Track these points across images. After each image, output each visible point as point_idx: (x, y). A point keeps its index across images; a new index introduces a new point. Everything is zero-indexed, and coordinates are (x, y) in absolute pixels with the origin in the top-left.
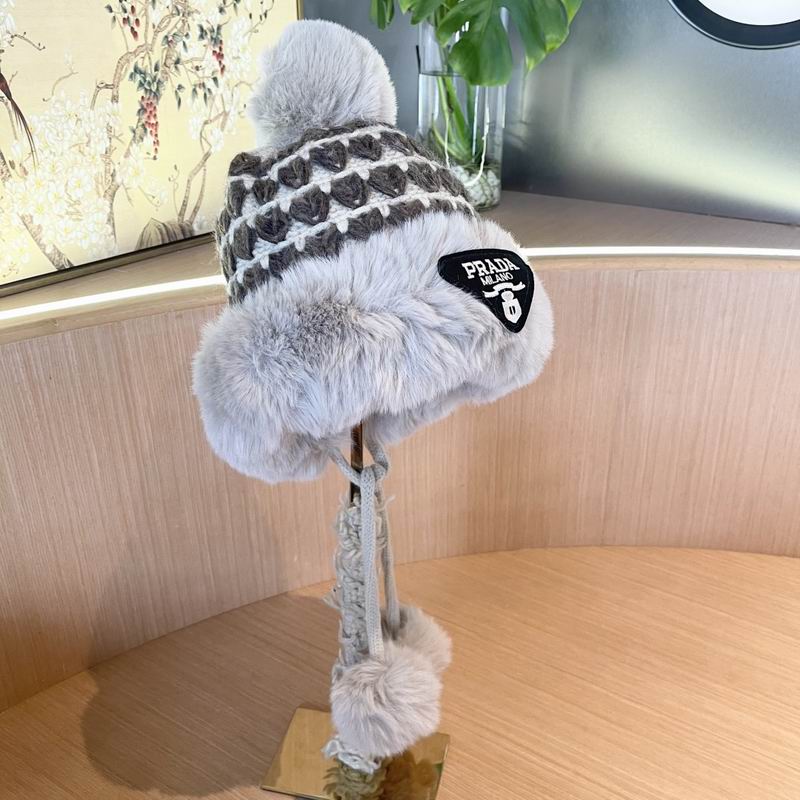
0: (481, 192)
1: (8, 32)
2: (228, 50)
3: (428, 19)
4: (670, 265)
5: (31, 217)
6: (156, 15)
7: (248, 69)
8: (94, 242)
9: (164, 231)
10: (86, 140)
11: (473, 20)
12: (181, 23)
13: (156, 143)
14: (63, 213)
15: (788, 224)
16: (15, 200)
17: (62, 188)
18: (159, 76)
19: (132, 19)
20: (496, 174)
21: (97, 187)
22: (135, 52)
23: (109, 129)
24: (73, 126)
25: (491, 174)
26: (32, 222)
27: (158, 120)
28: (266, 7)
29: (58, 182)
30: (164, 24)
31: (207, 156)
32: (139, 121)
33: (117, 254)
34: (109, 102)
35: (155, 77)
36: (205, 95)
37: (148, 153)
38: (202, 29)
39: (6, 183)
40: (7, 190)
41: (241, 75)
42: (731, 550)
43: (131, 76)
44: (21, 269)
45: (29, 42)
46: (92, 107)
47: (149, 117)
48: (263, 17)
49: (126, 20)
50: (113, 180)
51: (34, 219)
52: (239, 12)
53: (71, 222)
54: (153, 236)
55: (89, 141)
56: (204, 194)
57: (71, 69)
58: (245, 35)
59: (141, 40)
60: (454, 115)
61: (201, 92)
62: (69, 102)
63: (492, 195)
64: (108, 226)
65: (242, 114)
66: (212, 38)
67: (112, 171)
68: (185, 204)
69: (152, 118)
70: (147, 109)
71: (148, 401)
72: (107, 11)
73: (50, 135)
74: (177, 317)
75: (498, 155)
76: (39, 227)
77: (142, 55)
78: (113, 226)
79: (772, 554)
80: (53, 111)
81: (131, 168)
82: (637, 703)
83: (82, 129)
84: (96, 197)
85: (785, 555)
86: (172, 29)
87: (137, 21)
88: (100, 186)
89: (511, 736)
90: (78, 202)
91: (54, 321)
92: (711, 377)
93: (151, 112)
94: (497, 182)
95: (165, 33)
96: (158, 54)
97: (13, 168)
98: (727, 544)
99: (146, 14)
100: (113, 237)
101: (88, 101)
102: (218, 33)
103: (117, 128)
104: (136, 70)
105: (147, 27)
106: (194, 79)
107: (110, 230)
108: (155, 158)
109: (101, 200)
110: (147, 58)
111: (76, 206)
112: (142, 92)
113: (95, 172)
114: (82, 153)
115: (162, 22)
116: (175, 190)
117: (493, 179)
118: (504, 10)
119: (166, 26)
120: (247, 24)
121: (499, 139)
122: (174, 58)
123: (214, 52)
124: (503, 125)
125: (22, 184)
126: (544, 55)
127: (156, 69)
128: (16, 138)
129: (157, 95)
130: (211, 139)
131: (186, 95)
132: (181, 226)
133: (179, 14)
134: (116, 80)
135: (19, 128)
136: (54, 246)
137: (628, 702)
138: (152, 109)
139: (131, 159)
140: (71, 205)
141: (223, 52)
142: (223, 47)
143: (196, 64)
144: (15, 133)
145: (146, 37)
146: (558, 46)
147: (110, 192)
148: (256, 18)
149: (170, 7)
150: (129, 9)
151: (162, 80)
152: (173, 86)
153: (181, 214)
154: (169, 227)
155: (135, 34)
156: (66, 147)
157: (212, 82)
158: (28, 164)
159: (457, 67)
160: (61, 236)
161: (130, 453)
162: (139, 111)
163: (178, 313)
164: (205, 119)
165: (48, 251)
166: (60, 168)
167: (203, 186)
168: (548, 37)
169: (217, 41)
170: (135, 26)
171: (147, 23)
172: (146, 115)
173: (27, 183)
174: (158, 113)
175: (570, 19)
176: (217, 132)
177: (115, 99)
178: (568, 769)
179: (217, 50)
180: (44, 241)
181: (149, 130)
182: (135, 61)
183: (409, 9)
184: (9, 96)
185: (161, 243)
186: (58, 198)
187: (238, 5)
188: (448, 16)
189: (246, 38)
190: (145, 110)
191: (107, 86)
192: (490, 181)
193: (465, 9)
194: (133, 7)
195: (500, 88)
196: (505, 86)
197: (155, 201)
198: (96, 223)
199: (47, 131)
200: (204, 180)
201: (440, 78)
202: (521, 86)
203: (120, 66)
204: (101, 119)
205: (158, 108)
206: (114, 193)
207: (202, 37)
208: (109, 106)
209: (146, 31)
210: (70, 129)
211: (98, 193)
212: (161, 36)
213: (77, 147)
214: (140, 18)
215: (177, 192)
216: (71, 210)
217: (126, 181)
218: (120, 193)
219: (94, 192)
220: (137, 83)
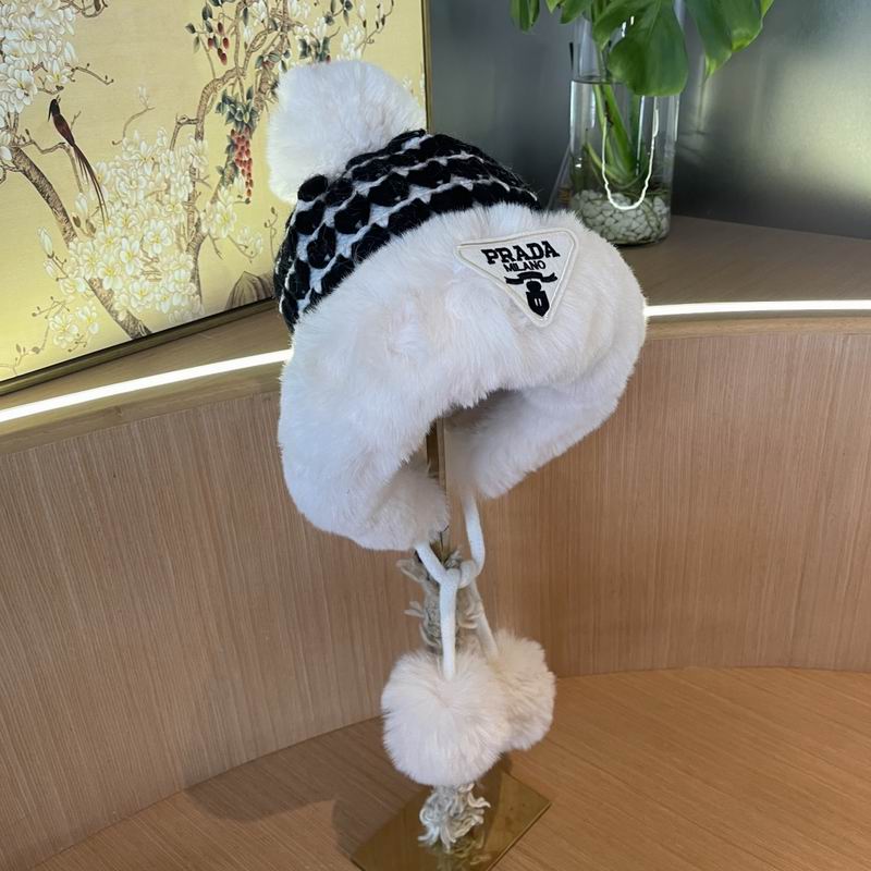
0: (646, 223)
1: (67, 65)
3: (584, 13)
5: (101, 281)
8: (175, 304)
9: (260, 286)
10: (165, 185)
11: (639, 16)
12: (279, 39)
13: (249, 183)
14: (138, 274)
16: (81, 263)
17: (137, 244)
18: (253, 104)
19: (219, 38)
20: (666, 202)
21: (178, 239)
22: (223, 78)
23: (193, 171)
24: (149, 171)
25: (658, 201)
26: (101, 286)
27: (252, 156)
28: (383, 11)
29: (131, 238)
30: (258, 43)
32: (228, 159)
33: (203, 315)
34: (193, 140)
35: (248, 106)
37: (239, 196)
38: (304, 45)
39: (71, 244)
40: (70, 252)
43: (219, 108)
44: (89, 342)
45: (93, 74)
46: (172, 147)
47: (240, 154)
48: (380, 24)
49: (212, 41)
50: (197, 231)
51: (104, 283)
52: (350, 21)
53: (147, 283)
54: (246, 292)
55: (169, 187)
57: (145, 104)
58: (356, 49)
59: (231, 64)
60: (613, 130)
62: (143, 143)
63: (659, 227)
64: (192, 284)
66: (317, 54)
67: (196, 220)
69: (244, 154)
70: (239, 146)
71: (231, 498)
72: (187, 32)
73: (122, 184)
74: (265, 400)
75: (668, 176)
76: (111, 291)
77: (232, 81)
78: (199, 284)
80: (125, 157)
81: (218, 216)
83: (160, 174)
84: (177, 251)
86: (268, 49)
87: (226, 41)
88: (182, 239)
90: (156, 259)
91: (118, 409)
93: (243, 148)
94: (665, 210)
95: (259, 53)
96: (251, 79)
97: (78, 226)
99: (236, 32)
100: (198, 296)
101: (166, 141)
102: (325, 48)
103: (202, 170)
104: (225, 99)
105: (237, 47)
107: (195, 289)
108: (248, 201)
109: (183, 256)
110: (237, 89)
111: (154, 264)
112: (232, 125)
113: (176, 222)
114: (161, 202)
115: (256, 39)
116: (272, 237)
117: (660, 206)
119: (261, 45)
120: (360, 34)
122: (270, 82)
125: (90, 243)
126: (729, 55)
127: (249, 96)
128: (81, 190)
129: (250, 127)
133: (276, 30)
134: (201, 113)
135: (85, 179)
136: (128, 312)
138: (244, 144)
139: (219, 203)
140: (147, 264)
144: (79, 185)
145: (236, 59)
146: (748, 43)
147: (194, 245)
148: (371, 26)
149: (266, 22)
150: (215, 26)
151: (256, 109)
154: (265, 279)
155: (223, 57)
156: (141, 196)
158: (96, 220)
159: (617, 73)
160: (136, 300)
162: (229, 148)
165: (121, 318)
166: (134, 222)
168: (735, 33)
169: (323, 57)
170: (222, 47)
171: (238, 42)
172: (236, 153)
173: (95, 241)
174: (251, 149)
175: (765, 9)
177: (199, 136)
180: (116, 307)
181: (240, 169)
182: (223, 89)
183: (558, 5)
184: (71, 141)
185: (256, 300)
186: (132, 256)
187: (349, 12)
189: (359, 51)
190: (236, 146)
191: (189, 122)
192: (657, 209)
193: (630, 1)
194: (220, 27)
195: (672, 98)
196: (678, 95)
197: (248, 252)
198: (176, 282)
199: (118, 179)
201: (597, 87)
202: (699, 89)
203: (205, 96)
204: (183, 160)
205: (251, 142)
206: (199, 246)
207: (304, 54)
208: (192, 144)
209: (237, 52)
210: (144, 175)
211: (180, 247)
212: (255, 56)
213: (155, 195)
214: (229, 39)
215: (274, 240)
216: (148, 269)
217: (213, 231)
218: (206, 245)
219: (175, 246)
220: (226, 115)
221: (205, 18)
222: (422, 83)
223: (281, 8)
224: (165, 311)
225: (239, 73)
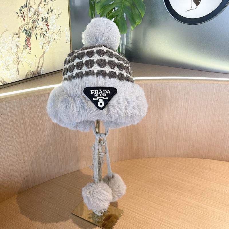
2: (50, 24)
3: (105, 16)
4: (170, 81)
6: (30, 15)
7: (55, 29)
8: (13, 77)
9: (33, 74)
10: (11, 49)
11: (117, 16)
12: (37, 17)
13: (30, 49)
15: (201, 71)
17: (4, 62)
19: (23, 16)
21: (14, 61)
22: (24, 25)
23: (17, 46)
27: (31, 43)
28: (60, 12)
29: (3, 60)
30: (32, 17)
31: (44, 53)
32: (25, 43)
33: (19, 80)
34: (17, 38)
35: (30, 31)
36: (44, 36)
37: (28, 52)
38: (43, 18)
41: (54, 31)
42: (189, 157)
43: (23, 31)
46: (12, 40)
48: (59, 15)
49: (22, 16)
50: (18, 60)
52: (53, 14)
53: (6, 71)
54: (29, 75)
55: (12, 49)
56: (44, 63)
57: (6, 29)
58: (54, 20)
59: (26, 21)
61: (42, 35)
62: (6, 38)
65: (54, 41)
66: (45, 21)
67: (18, 57)
68: (38, 66)
70: (28, 40)
71: (29, 120)
72: (16, 14)
73: (1, 47)
75: (124, 52)
77: (26, 25)
79: (199, 158)
80: (1, 41)
81: (23, 56)
82: (165, 199)
83: (9, 46)
84: (13, 64)
85: (202, 158)
86: (34, 19)
87: (25, 16)
89: (131, 209)
90: (8, 66)
91: (3, 99)
92: (182, 111)
93: (29, 41)
95: (32, 19)
96: (30, 25)
98: (188, 156)
99: (27, 14)
100: (18, 75)
101: (11, 38)
102: (47, 19)
103: (19, 45)
104: (24, 29)
105: (27, 18)
106: (41, 32)
107: (17, 73)
108: (30, 53)
109: (15, 65)
110: (27, 26)
111: (8, 67)
112: (26, 36)
113: (13, 57)
114: (10, 52)
115: (32, 16)
116: (35, 62)
118: (125, 14)
120: (55, 17)
121: (124, 48)
122: (35, 26)
123: (46, 24)
124: (125, 44)
126: (136, 26)
127: (30, 29)
129: (30, 36)
130: (45, 48)
131: (38, 36)
132: (37, 72)
133: (36, 14)
134: (19, 32)
136: (2, 78)
137: (162, 199)
139: (23, 53)
140: (6, 67)
141: (48, 25)
142: (49, 23)
143: (41, 28)
145: (27, 21)
146: (139, 23)
147: (17, 63)
148: (57, 15)
149: (34, 13)
150: (22, 13)
151: (32, 32)
152: (35, 34)
153: (37, 69)
154: (34, 72)
155: (24, 20)
156: (5, 50)
157: (45, 33)
160: (4, 75)
161: (24, 135)
162: (25, 41)
163: (38, 96)
164: (44, 43)
166: (3, 57)
167: (43, 61)
168: (137, 21)
169: (47, 21)
170: (24, 18)
171: (27, 17)
172: (27, 42)
174: (31, 41)
175: (142, 17)
176: (47, 46)
177: (19, 37)
178: (146, 217)
179: (47, 24)
181: (28, 46)
182: (24, 27)
183: (99, 13)
185: (32, 77)
186: (3, 65)
187: (52, 12)
188: (110, 15)
189: (55, 21)
190: (27, 40)
191: (16, 34)
193: (114, 13)
194: (23, 13)
195: (124, 34)
197: (30, 65)
198: (13, 71)
200: (44, 59)
202: (130, 33)
203: (20, 28)
204: (15, 43)
205: (30, 40)
206: (19, 63)
207: (42, 20)
208: (17, 39)
209: (27, 19)
210: (6, 46)
211: (14, 63)
212: (31, 20)
213: (8, 51)
214: (25, 15)
215: (36, 63)
216: (6, 68)
217: (22, 60)
218: (20, 63)
219: (13, 63)
220: (25, 33)
221: (20, 11)
222: (69, 29)
223: (37, 10)
224: (10, 78)
225: (28, 24)
